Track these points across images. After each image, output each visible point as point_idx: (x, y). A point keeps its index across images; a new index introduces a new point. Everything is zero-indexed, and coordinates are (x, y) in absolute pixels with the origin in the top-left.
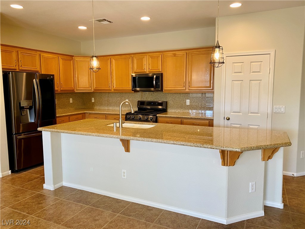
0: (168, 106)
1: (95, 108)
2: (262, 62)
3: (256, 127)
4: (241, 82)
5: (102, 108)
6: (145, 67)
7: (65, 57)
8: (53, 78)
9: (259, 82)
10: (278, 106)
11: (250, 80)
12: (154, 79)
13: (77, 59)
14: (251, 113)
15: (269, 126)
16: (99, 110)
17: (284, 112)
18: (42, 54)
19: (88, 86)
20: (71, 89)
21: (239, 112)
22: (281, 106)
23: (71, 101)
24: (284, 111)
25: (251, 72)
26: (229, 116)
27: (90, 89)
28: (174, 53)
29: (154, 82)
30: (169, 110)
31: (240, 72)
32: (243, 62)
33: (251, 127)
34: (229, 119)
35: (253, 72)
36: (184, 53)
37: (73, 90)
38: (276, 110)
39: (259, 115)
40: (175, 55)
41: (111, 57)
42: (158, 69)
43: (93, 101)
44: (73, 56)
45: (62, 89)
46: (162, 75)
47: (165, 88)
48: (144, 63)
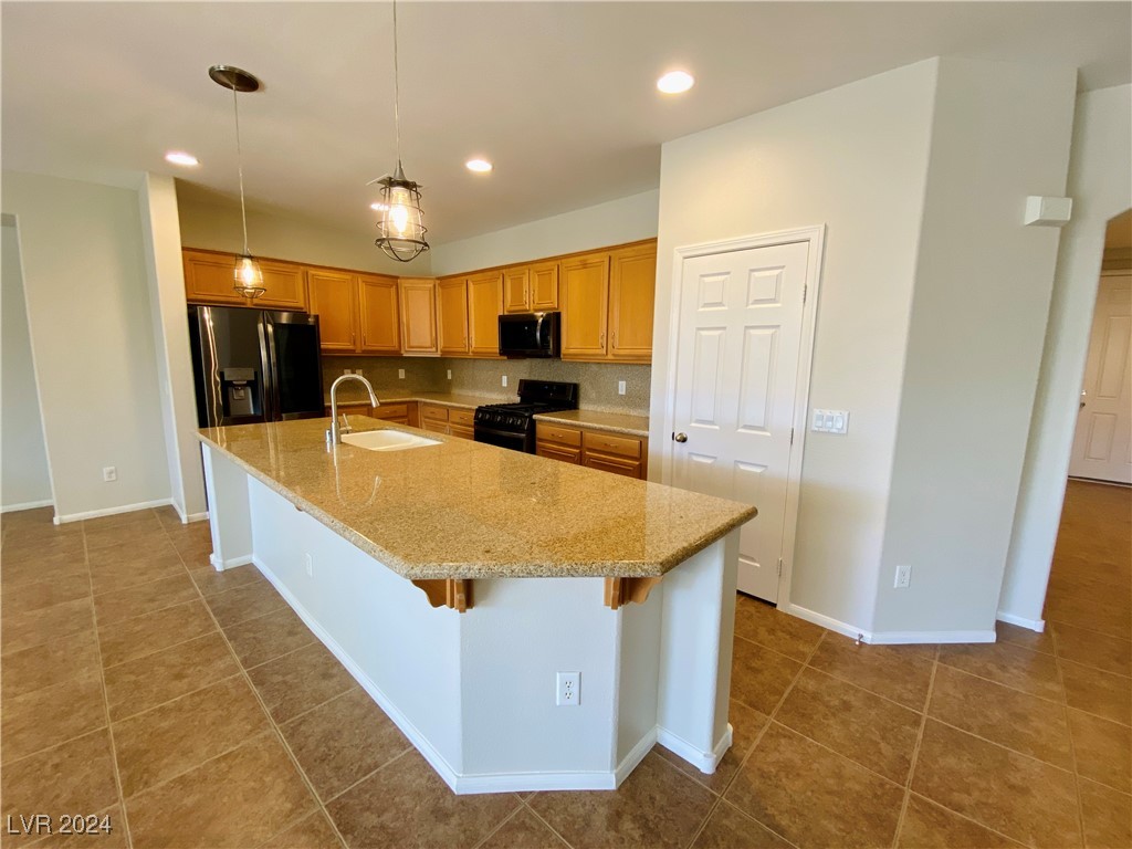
0: (582, 395)
1: (453, 391)
2: (783, 267)
3: (758, 470)
4: (719, 332)
5: (463, 392)
6: (526, 298)
8: (316, 324)
9: (771, 331)
10: (827, 413)
11: (747, 327)
12: (539, 327)
13: (404, 284)
14: (745, 427)
15: (794, 473)
16: (457, 397)
17: (845, 431)
18: (312, 272)
19: (428, 344)
20: (392, 349)
21: (712, 423)
22: (836, 413)
23: (402, 374)
24: (845, 428)
25: (750, 302)
26: (686, 434)
27: (434, 349)
28: (582, 259)
29: (538, 334)
30: (583, 406)
31: (720, 304)
32: (728, 273)
33: (742, 467)
34: (684, 440)
35: (757, 302)
36: (604, 257)
37: (398, 352)
38: (820, 424)
39: (768, 434)
40: (585, 265)
41: (467, 277)
42: (551, 303)
43: (449, 377)
44: (397, 278)
45: (364, 348)
46: (558, 316)
47: (564, 350)
48: (525, 288)
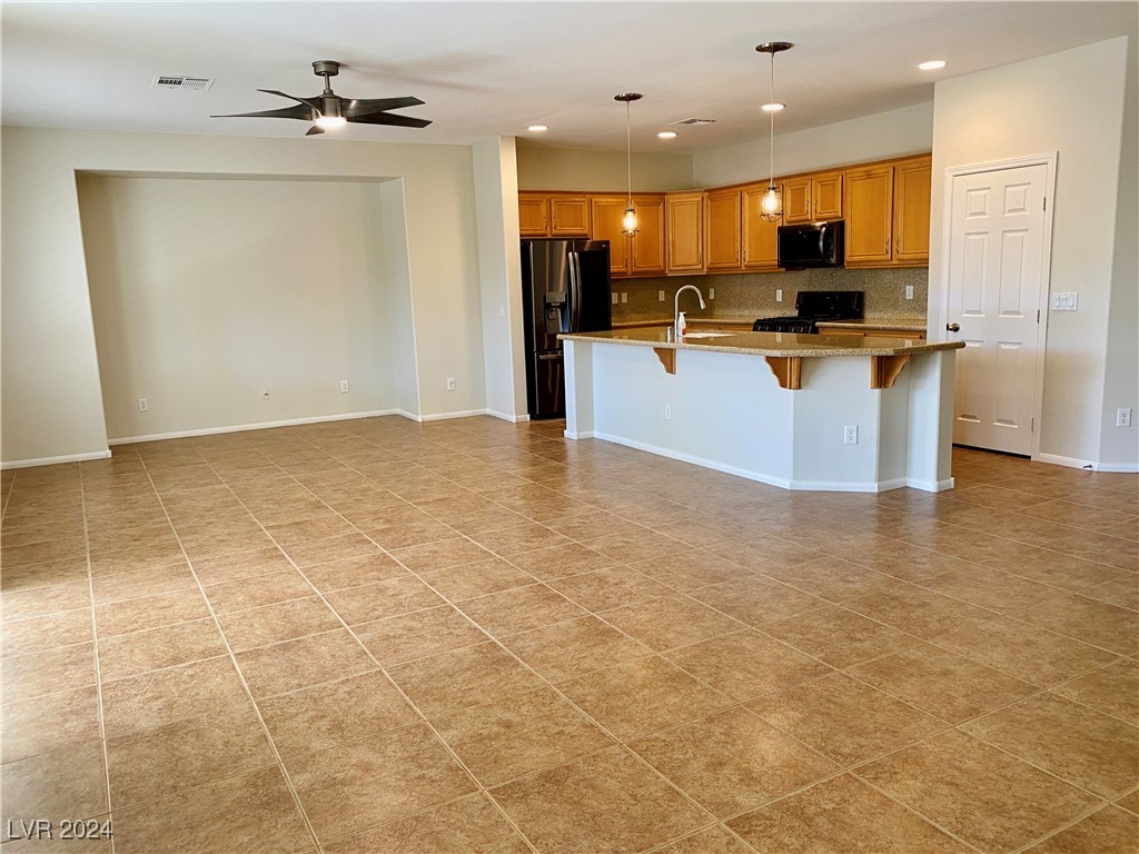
0: (867, 303)
1: (716, 312)
2: (1030, 183)
3: (1015, 347)
4: (983, 236)
5: (729, 312)
6: (807, 208)
7: (645, 199)
8: (608, 249)
9: (1021, 234)
10: (1063, 295)
11: (1004, 232)
12: (822, 237)
13: (671, 200)
14: (1005, 313)
15: (1041, 346)
16: (723, 317)
17: (1075, 308)
18: (596, 199)
19: (695, 262)
20: (657, 269)
21: (979, 312)
22: (1069, 294)
23: (662, 296)
24: (1075, 305)
25: (1007, 210)
26: (958, 324)
27: (700, 266)
28: (867, 169)
29: (821, 244)
30: (868, 315)
31: (983, 213)
32: (988, 189)
33: (1003, 346)
34: (957, 329)
35: (1010, 211)
36: (888, 168)
37: (663, 271)
38: (1058, 304)
39: (1022, 317)
40: (869, 175)
41: (741, 189)
42: (834, 212)
43: (712, 296)
44: (665, 194)
45: (635, 269)
46: (841, 225)
47: (847, 257)
48: (807, 197)
